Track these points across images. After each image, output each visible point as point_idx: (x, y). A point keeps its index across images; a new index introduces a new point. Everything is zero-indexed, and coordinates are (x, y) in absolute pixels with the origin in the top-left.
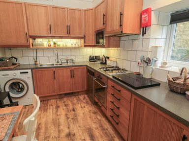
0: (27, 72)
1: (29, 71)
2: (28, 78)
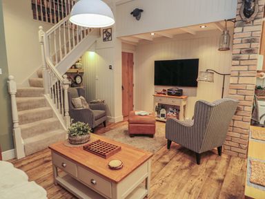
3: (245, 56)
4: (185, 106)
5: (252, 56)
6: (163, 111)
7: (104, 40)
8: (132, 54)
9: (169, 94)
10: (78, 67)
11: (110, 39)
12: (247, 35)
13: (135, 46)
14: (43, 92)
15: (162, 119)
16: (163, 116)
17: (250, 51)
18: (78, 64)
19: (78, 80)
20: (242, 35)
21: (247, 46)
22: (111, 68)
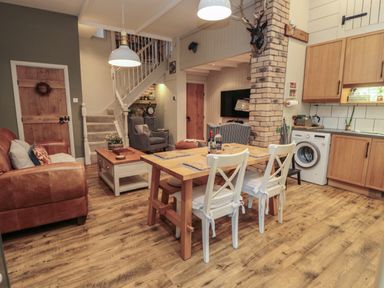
0: (324, 137)
1: (328, 136)
2: (322, 145)
3: (259, 85)
5: (264, 84)
7: (171, 72)
10: (151, 98)
11: (174, 71)
12: (260, 65)
14: (114, 119)
17: (263, 80)
18: (151, 95)
19: (151, 111)
20: (257, 65)
21: (260, 75)
22: (174, 99)
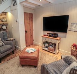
4: (59, 44)
6: (47, 45)
8: (32, 14)
9: (50, 36)
10: (4, 21)
11: (16, 4)
13: (34, 10)
15: (46, 49)
16: (47, 47)
18: (4, 19)
19: (4, 27)
22: (17, 21)
